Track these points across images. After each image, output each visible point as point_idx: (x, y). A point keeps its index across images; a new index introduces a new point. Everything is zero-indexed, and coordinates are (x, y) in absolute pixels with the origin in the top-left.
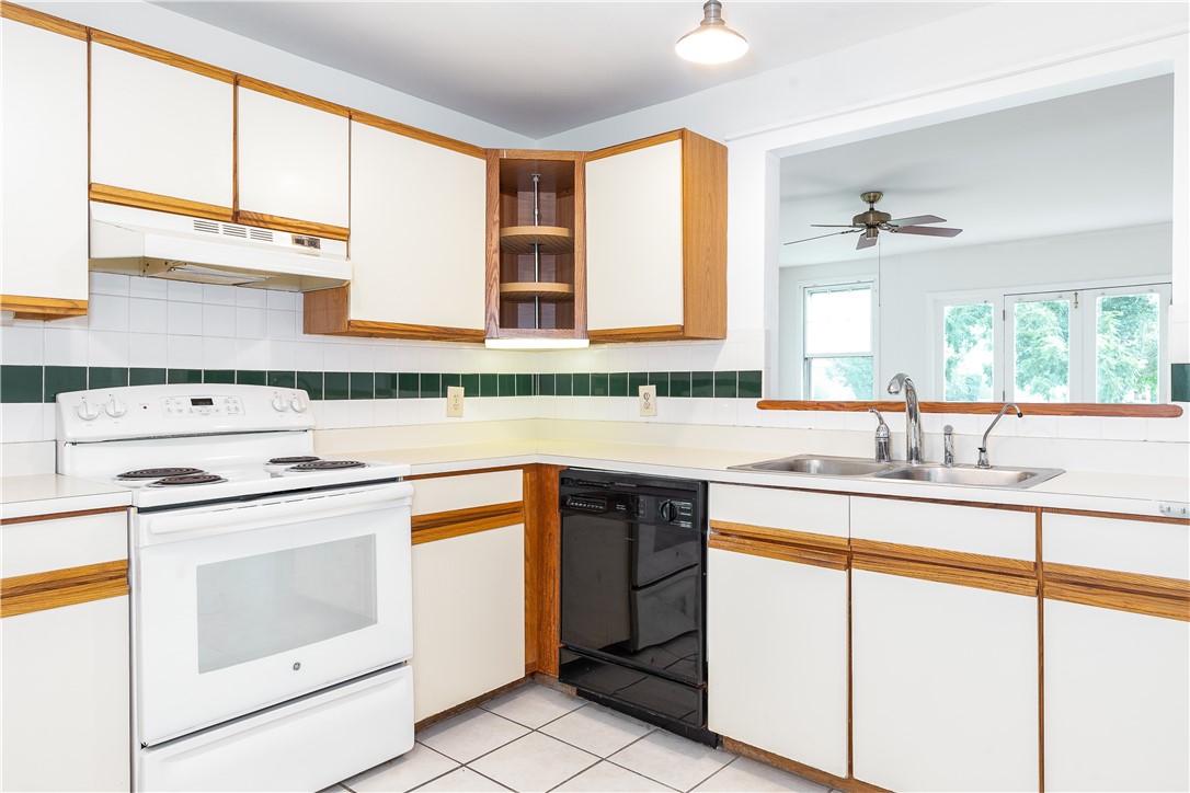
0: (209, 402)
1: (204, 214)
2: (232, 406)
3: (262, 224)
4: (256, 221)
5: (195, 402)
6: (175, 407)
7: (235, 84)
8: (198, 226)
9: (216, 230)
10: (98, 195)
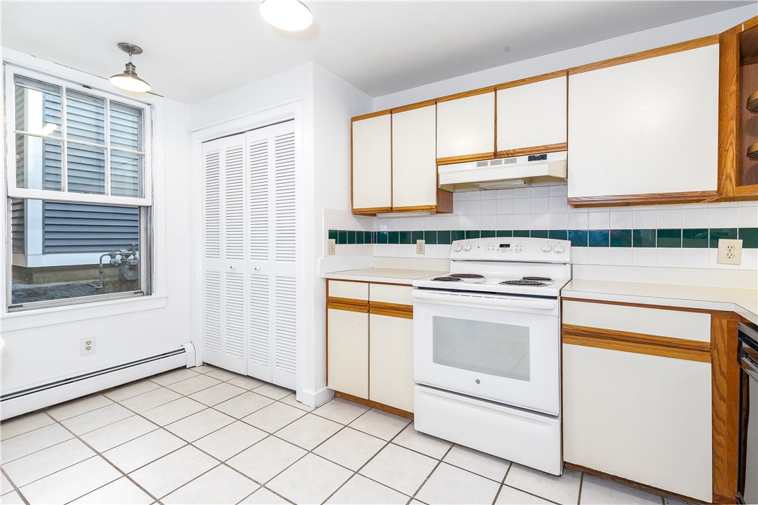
0: (508, 246)
1: (480, 159)
2: (519, 248)
3: (510, 155)
4: (507, 154)
5: (501, 246)
6: (491, 248)
7: (495, 91)
8: (478, 165)
9: (486, 164)
10: (440, 162)
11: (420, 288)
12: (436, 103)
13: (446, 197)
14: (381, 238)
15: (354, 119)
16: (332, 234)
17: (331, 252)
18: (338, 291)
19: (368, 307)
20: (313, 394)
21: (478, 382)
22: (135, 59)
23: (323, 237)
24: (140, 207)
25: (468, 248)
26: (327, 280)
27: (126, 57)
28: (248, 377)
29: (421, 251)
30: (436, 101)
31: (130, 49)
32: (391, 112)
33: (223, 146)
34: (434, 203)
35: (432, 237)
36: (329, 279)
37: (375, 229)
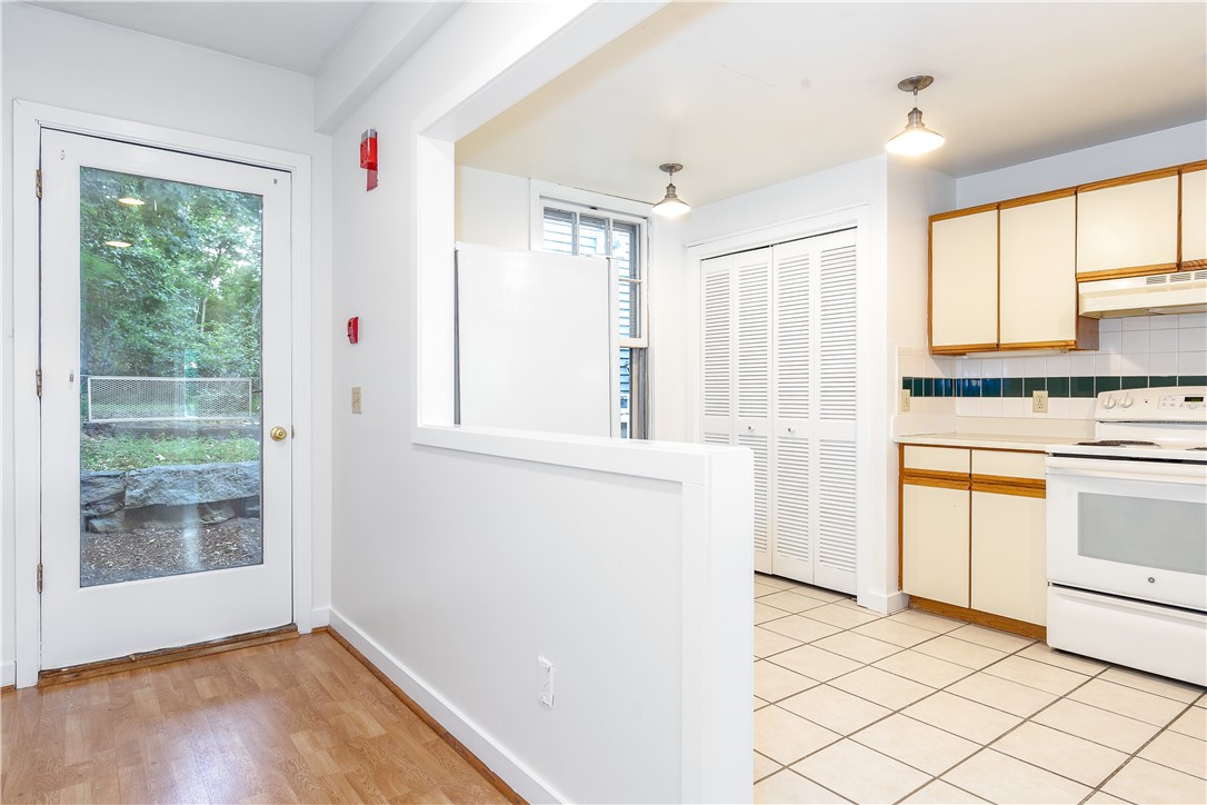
0: (1200, 400)
1: (1153, 272)
3: (1205, 267)
4: (1200, 265)
5: (1187, 399)
6: (1169, 402)
7: (1180, 174)
8: (1149, 282)
9: (1163, 280)
10: (1080, 279)
11: (1055, 455)
12: (1076, 194)
13: (1089, 327)
14: (968, 389)
15: (933, 219)
16: (907, 383)
17: (905, 407)
18: (917, 460)
19: (970, 482)
20: (886, 596)
21: (1152, 580)
22: (676, 178)
23: (897, 387)
24: (631, 349)
25: (1128, 404)
26: (901, 446)
27: (666, 178)
28: (774, 576)
29: (1040, 407)
30: (1075, 191)
31: (670, 168)
32: (999, 206)
33: (735, 265)
34: (1071, 336)
35: (1058, 387)
36: (904, 444)
37: (958, 375)
